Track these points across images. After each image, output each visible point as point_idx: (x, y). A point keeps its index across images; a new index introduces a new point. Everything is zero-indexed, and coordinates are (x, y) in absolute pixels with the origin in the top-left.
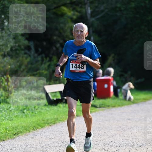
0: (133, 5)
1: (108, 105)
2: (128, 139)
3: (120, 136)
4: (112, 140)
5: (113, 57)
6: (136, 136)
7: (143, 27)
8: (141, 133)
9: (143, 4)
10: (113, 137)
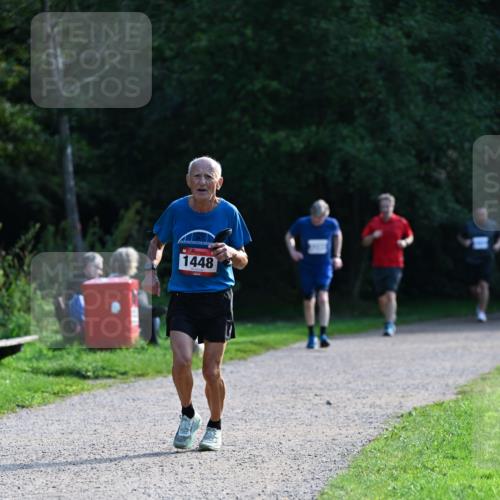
0: (203, 41)
1: (122, 370)
2: (187, 480)
3: (162, 470)
4: (136, 486)
5: (138, 212)
6: (215, 471)
7: (236, 115)
8: (232, 461)
9: (235, 40)
10: (138, 474)
